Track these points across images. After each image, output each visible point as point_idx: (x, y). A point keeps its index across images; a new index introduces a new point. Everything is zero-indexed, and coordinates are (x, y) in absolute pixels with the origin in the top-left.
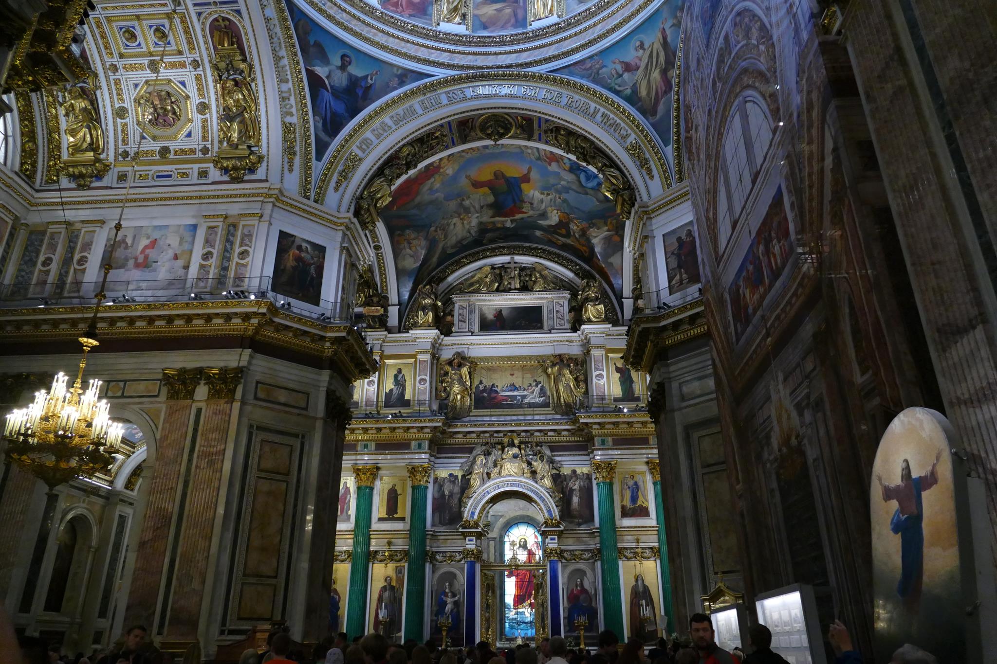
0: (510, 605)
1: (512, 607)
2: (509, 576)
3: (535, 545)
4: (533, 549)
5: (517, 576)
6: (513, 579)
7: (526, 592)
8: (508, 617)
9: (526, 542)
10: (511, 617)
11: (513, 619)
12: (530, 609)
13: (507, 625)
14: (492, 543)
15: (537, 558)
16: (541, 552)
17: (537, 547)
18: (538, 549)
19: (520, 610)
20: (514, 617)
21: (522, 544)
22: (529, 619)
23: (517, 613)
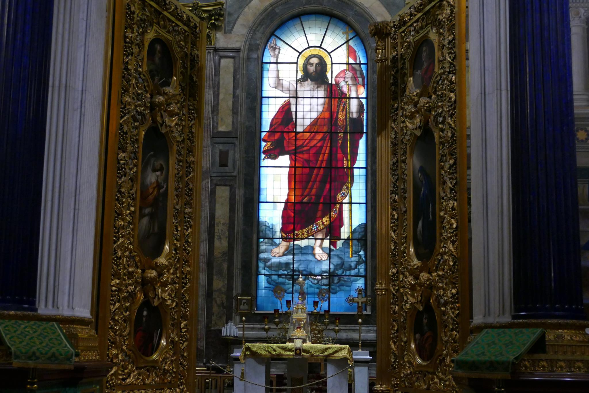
0: (272, 230)
1: (278, 234)
2: (273, 154)
3: (349, 74)
4: (342, 84)
5: (294, 155)
6: (285, 160)
7: (318, 196)
8: (266, 260)
9: (322, 64)
10: (275, 260)
11: (280, 265)
12: (326, 243)
13: (263, 280)
14: (226, 64)
15: (354, 105)
16: (363, 92)
17: (354, 79)
18: (356, 84)
19: (303, 243)
20: (283, 259)
21: (312, 69)
22: (325, 266)
23: (291, 251)
